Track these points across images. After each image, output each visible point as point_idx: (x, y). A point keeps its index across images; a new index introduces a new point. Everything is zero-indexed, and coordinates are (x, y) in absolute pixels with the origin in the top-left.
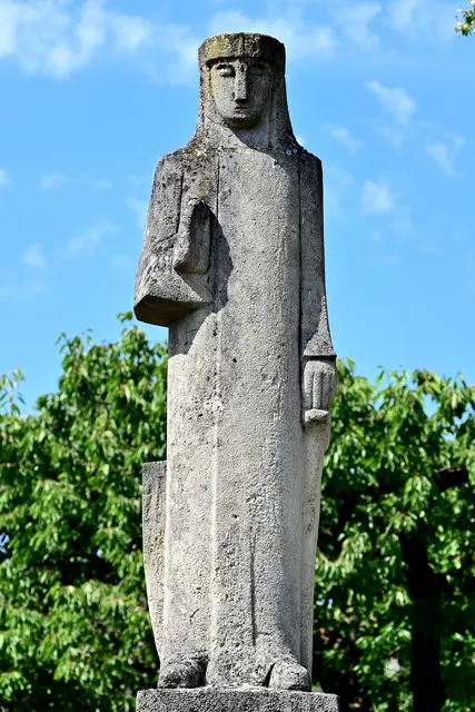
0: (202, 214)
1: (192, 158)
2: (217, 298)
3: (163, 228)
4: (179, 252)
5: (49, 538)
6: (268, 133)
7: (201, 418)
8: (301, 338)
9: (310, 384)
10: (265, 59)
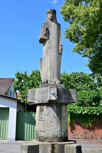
4: (44, 33)
6: (55, 21)
7: (47, 52)
10: (54, 12)
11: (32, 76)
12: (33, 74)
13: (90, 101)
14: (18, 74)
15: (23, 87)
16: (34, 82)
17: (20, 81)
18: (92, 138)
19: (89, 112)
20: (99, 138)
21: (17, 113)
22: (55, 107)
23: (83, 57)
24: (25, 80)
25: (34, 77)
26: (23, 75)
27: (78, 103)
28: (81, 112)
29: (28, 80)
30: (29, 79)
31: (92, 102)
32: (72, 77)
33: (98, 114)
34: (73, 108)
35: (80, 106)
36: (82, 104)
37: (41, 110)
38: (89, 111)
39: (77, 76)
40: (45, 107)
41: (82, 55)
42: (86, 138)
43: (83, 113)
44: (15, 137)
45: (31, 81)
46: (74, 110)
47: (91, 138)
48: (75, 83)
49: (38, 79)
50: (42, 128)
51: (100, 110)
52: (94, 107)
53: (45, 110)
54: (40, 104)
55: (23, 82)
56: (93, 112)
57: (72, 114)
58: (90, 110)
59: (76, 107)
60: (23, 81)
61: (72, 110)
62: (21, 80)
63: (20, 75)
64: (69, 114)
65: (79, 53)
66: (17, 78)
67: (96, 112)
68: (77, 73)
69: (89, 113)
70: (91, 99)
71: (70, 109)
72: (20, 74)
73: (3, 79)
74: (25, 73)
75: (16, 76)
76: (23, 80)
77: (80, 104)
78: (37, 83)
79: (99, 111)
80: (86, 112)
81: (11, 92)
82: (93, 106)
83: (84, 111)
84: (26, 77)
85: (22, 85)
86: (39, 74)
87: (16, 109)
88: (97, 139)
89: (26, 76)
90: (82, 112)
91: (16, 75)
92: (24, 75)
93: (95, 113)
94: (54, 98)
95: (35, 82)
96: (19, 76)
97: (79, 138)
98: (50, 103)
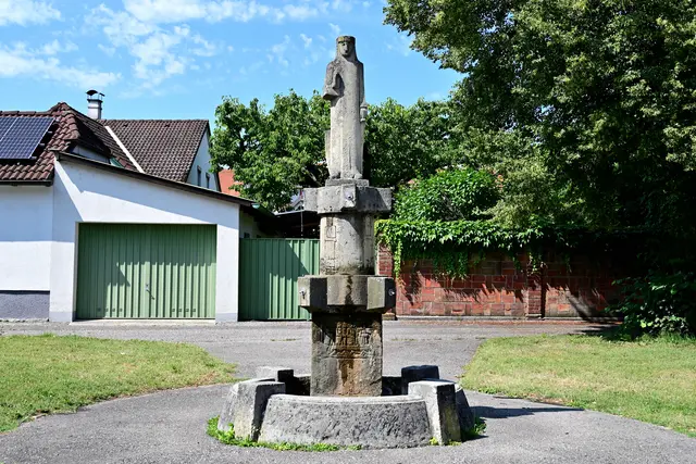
0: (338, 76)
1: (335, 64)
2: (342, 95)
3: (330, 79)
4: (333, 84)
5: (273, 146)
6: (352, 58)
7: (338, 121)
8: (360, 103)
9: (362, 113)
10: (351, 42)
11: (276, 116)
12: (282, 109)
13: (466, 204)
14: (228, 108)
15: (247, 154)
16: (285, 136)
17: (233, 133)
18: (467, 314)
19: (460, 236)
20: (488, 312)
21: (240, 239)
22: (353, 219)
23: (441, 67)
24: (251, 130)
25: (287, 119)
26: (244, 112)
27: (427, 211)
28: (434, 236)
29: (263, 131)
30: (267, 128)
31: (471, 207)
32: (416, 121)
33: (487, 243)
34: (413, 226)
35: (434, 217)
36: (441, 211)
37: (330, 225)
38: (459, 232)
39: (437, 114)
40: (335, 219)
41: (439, 63)
42: (448, 314)
43: (442, 240)
44: (237, 312)
45: (274, 134)
46: (414, 230)
47: (463, 312)
48: (427, 138)
49: (299, 126)
50: (331, 254)
51: (494, 232)
52: (478, 221)
53: (335, 224)
54: (327, 215)
55: (245, 137)
56: (472, 236)
57: (407, 241)
58: (464, 231)
59: (422, 223)
60: (243, 133)
61: (410, 232)
62: (239, 130)
63: (234, 114)
64: (400, 244)
65: (430, 56)
66: (224, 122)
67: (481, 237)
68: (435, 105)
69: (461, 240)
70: (467, 198)
71: (403, 229)
72: (232, 110)
73: (168, 124)
74: (254, 104)
75: (220, 115)
76: (243, 130)
77: (435, 213)
78: (296, 141)
79: (490, 234)
80: (450, 236)
81: (199, 172)
82: (474, 218)
83: (445, 233)
84: (257, 120)
85: (243, 148)
86: (301, 110)
87: (237, 232)
88: (481, 315)
89: (255, 115)
90: (439, 237)
91: (218, 112)
92: (249, 112)
93: (478, 239)
94: (351, 204)
95: (290, 137)
96: (229, 116)
97: (428, 314)
98: (344, 213)
